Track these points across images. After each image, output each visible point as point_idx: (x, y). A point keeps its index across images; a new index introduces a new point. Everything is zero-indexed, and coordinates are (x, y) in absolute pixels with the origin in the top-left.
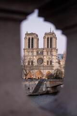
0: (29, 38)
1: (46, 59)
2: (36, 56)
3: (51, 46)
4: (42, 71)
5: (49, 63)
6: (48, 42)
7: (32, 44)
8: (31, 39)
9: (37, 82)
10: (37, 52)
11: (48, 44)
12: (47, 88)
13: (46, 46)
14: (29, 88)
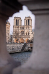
0: (16, 20)
1: (26, 32)
2: (20, 30)
3: (28, 24)
4: (23, 38)
5: (28, 34)
6: (27, 22)
7: (18, 23)
8: (17, 20)
9: (23, 45)
10: (21, 28)
11: (27, 23)
12: (29, 48)
13: (26, 25)
14: (19, 48)
